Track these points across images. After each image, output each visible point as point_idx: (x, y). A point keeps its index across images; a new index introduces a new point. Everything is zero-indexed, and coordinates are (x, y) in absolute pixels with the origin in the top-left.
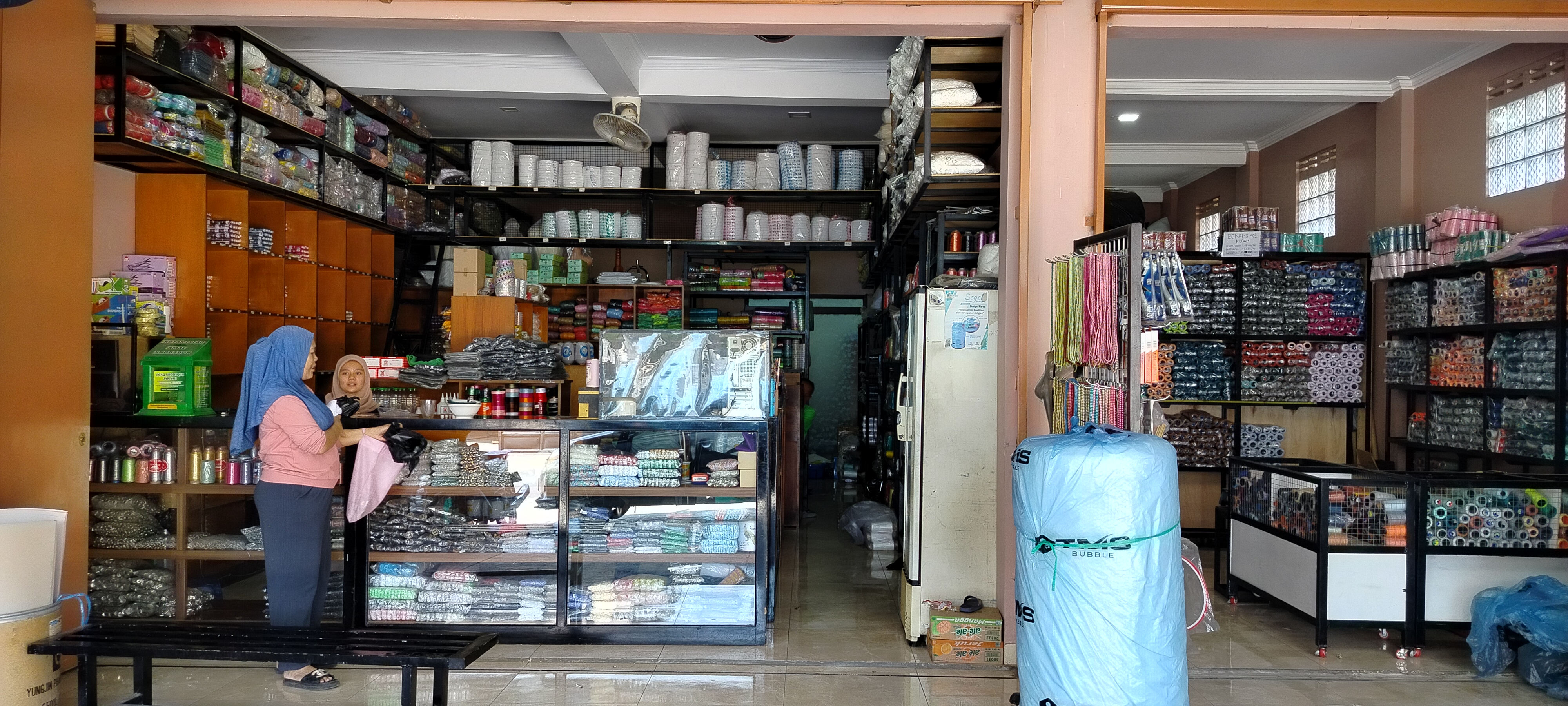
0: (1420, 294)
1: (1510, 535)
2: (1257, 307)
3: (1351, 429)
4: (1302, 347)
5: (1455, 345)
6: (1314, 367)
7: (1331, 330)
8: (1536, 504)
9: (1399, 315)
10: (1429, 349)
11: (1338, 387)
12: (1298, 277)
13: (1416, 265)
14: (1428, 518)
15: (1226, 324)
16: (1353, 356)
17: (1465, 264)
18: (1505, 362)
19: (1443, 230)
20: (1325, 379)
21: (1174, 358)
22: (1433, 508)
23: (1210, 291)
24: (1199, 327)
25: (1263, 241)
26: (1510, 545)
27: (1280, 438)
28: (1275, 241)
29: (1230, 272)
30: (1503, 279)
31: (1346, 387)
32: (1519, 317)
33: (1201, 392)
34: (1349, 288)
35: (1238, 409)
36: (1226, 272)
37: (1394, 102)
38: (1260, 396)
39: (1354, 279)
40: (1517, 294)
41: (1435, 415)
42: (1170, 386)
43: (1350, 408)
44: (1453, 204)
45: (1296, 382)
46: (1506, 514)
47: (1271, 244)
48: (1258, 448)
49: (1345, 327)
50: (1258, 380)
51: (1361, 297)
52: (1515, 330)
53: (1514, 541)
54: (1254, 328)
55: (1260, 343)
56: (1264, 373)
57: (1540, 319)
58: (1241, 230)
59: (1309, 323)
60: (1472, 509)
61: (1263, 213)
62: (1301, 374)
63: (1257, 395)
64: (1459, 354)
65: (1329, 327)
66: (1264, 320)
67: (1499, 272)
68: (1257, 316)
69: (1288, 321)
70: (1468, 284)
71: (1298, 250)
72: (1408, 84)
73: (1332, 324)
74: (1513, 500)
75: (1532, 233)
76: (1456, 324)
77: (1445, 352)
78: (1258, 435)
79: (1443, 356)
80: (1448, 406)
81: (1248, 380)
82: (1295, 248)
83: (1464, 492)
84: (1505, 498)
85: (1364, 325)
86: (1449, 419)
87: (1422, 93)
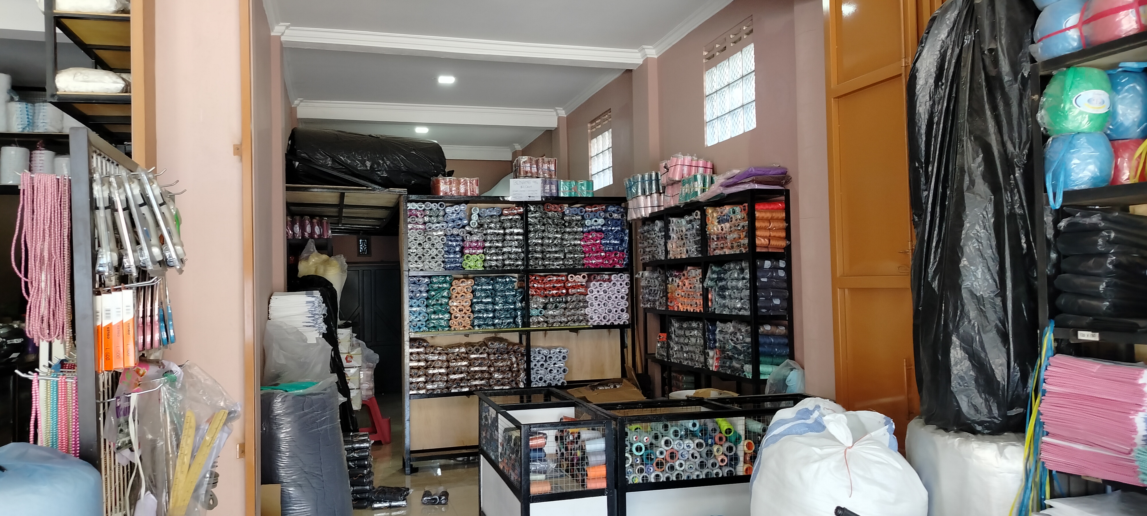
0: (660, 231)
1: (702, 465)
2: (542, 245)
3: (623, 346)
4: (579, 279)
5: (684, 275)
6: (590, 295)
7: (603, 263)
8: (724, 432)
9: (647, 250)
10: (667, 278)
11: (610, 311)
12: (574, 218)
13: (659, 206)
14: (627, 455)
15: (517, 260)
16: (621, 284)
17: (687, 204)
18: (717, 290)
19: (670, 174)
20: (599, 305)
21: (473, 292)
22: (631, 445)
23: (502, 231)
24: (494, 263)
25: (544, 187)
26: (703, 476)
27: (564, 358)
28: (554, 187)
29: (518, 214)
30: (713, 217)
31: (616, 311)
32: (725, 250)
33: (497, 321)
34: (616, 227)
35: (528, 333)
36: (514, 215)
37: (643, 67)
38: (546, 322)
39: (619, 220)
40: (722, 230)
41: (673, 336)
42: (469, 317)
43: (622, 328)
44: (678, 153)
45: (576, 308)
46: (697, 445)
47: (551, 190)
48: (546, 369)
49: (613, 260)
50: (545, 308)
51: (625, 235)
52: (722, 261)
53: (705, 471)
54: (540, 263)
55: (545, 276)
56: (549, 302)
57: (738, 252)
58: (525, 177)
59: (585, 257)
60: (667, 443)
61: (543, 163)
62: (580, 301)
63: (544, 322)
64: (687, 282)
65: (601, 261)
66: (548, 256)
67: (710, 210)
68: (542, 252)
69: (568, 256)
70: (691, 221)
71: (573, 195)
72: (652, 52)
73: (603, 258)
74: (704, 431)
75: (729, 174)
76: (684, 257)
77: (677, 281)
78: (546, 356)
79: (676, 284)
80: (681, 328)
81: (537, 308)
82: (570, 193)
83: (660, 426)
84: (696, 429)
85: (628, 258)
86: (682, 340)
87: (663, 59)
